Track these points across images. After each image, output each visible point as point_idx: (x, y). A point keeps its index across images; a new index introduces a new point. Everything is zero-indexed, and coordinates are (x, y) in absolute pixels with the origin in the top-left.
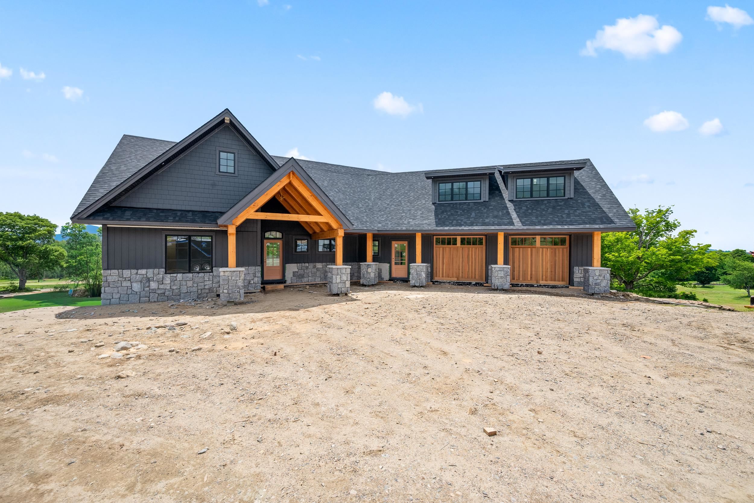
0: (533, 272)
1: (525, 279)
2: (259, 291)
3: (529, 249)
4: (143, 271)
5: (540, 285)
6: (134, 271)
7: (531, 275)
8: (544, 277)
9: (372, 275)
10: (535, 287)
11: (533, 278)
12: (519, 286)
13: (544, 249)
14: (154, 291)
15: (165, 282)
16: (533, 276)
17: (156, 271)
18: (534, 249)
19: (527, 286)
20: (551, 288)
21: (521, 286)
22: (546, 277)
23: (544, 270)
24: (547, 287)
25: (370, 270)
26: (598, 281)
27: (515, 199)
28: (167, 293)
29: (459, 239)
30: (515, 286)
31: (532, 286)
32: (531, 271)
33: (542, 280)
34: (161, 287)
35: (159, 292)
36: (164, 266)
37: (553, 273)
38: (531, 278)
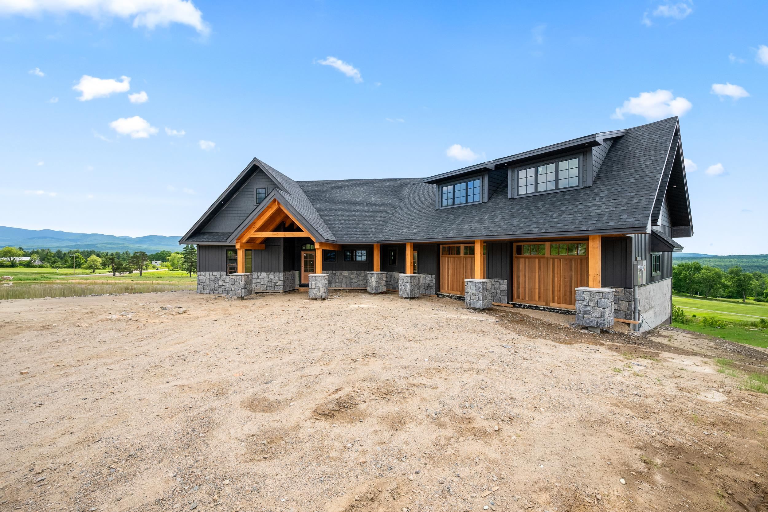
0: (542, 290)
1: (532, 298)
2: (282, 291)
3: (537, 260)
4: (215, 274)
5: (548, 308)
6: (211, 273)
7: (539, 293)
8: (556, 298)
9: (374, 284)
10: (541, 310)
11: (542, 298)
12: (521, 307)
13: (556, 260)
14: (220, 287)
15: (226, 281)
16: (542, 295)
17: (222, 273)
18: (542, 260)
19: (531, 307)
20: (562, 313)
21: (524, 308)
22: (559, 298)
23: (556, 289)
24: (557, 312)
25: (373, 279)
26: (588, 308)
27: (515, 197)
28: (227, 289)
29: (462, 246)
30: (517, 307)
31: (538, 308)
32: (539, 289)
33: (554, 302)
34: (224, 284)
35: (223, 287)
36: (226, 270)
37: (568, 293)
38: (539, 297)
